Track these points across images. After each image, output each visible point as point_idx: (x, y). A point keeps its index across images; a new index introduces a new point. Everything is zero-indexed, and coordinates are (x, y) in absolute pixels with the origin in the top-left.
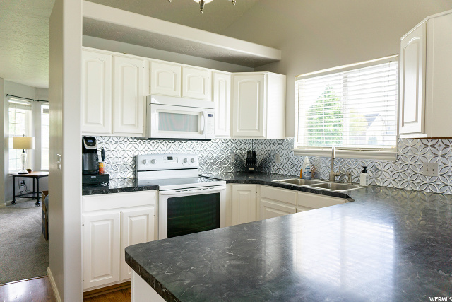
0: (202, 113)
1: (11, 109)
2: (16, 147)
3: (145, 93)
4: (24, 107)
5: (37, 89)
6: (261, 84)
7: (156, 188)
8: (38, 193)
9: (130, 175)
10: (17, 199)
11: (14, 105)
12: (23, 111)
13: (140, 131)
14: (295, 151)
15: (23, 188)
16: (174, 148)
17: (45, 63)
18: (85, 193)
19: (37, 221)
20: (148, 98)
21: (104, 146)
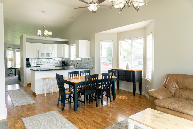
0: (50, 53)
1: (8, 51)
2: (9, 61)
3: (38, 50)
5: (14, 45)
6: (63, 47)
7: (40, 67)
9: (36, 65)
10: (10, 75)
12: (11, 51)
13: (37, 57)
14: (71, 60)
15: (11, 72)
16: (45, 60)
20: (39, 51)
21: (31, 60)
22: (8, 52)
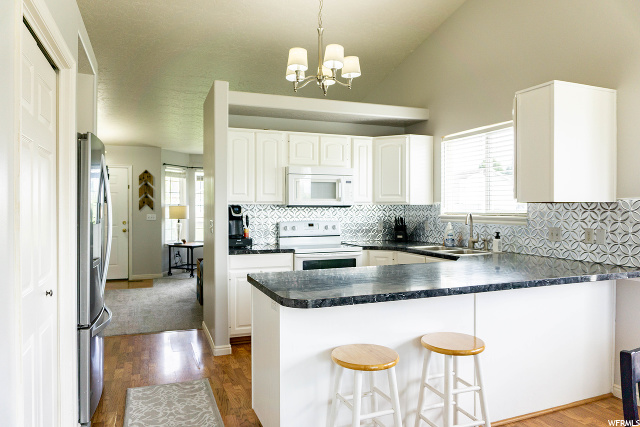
0: (339, 181)
1: (167, 178)
2: (171, 217)
3: (284, 164)
4: (179, 175)
5: (191, 155)
6: (403, 148)
7: (292, 251)
8: (192, 265)
9: (272, 241)
10: (173, 271)
11: (170, 174)
12: (178, 179)
13: (280, 200)
14: (442, 218)
15: (178, 259)
16: (315, 215)
17: (200, 130)
18: (231, 252)
19: (192, 290)
20: (286, 169)
21: (249, 213)
22: (167, 183)
